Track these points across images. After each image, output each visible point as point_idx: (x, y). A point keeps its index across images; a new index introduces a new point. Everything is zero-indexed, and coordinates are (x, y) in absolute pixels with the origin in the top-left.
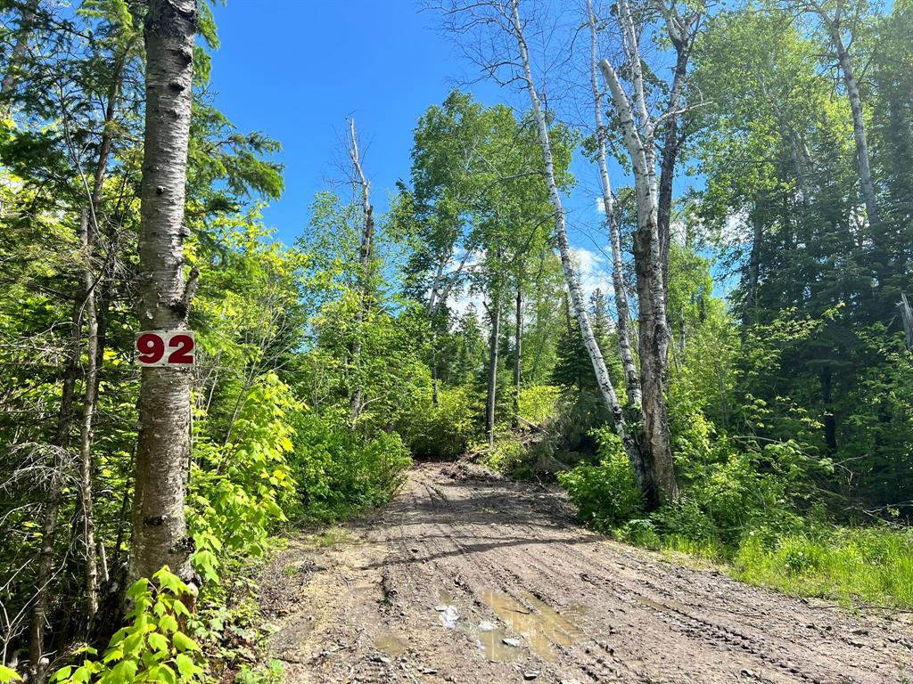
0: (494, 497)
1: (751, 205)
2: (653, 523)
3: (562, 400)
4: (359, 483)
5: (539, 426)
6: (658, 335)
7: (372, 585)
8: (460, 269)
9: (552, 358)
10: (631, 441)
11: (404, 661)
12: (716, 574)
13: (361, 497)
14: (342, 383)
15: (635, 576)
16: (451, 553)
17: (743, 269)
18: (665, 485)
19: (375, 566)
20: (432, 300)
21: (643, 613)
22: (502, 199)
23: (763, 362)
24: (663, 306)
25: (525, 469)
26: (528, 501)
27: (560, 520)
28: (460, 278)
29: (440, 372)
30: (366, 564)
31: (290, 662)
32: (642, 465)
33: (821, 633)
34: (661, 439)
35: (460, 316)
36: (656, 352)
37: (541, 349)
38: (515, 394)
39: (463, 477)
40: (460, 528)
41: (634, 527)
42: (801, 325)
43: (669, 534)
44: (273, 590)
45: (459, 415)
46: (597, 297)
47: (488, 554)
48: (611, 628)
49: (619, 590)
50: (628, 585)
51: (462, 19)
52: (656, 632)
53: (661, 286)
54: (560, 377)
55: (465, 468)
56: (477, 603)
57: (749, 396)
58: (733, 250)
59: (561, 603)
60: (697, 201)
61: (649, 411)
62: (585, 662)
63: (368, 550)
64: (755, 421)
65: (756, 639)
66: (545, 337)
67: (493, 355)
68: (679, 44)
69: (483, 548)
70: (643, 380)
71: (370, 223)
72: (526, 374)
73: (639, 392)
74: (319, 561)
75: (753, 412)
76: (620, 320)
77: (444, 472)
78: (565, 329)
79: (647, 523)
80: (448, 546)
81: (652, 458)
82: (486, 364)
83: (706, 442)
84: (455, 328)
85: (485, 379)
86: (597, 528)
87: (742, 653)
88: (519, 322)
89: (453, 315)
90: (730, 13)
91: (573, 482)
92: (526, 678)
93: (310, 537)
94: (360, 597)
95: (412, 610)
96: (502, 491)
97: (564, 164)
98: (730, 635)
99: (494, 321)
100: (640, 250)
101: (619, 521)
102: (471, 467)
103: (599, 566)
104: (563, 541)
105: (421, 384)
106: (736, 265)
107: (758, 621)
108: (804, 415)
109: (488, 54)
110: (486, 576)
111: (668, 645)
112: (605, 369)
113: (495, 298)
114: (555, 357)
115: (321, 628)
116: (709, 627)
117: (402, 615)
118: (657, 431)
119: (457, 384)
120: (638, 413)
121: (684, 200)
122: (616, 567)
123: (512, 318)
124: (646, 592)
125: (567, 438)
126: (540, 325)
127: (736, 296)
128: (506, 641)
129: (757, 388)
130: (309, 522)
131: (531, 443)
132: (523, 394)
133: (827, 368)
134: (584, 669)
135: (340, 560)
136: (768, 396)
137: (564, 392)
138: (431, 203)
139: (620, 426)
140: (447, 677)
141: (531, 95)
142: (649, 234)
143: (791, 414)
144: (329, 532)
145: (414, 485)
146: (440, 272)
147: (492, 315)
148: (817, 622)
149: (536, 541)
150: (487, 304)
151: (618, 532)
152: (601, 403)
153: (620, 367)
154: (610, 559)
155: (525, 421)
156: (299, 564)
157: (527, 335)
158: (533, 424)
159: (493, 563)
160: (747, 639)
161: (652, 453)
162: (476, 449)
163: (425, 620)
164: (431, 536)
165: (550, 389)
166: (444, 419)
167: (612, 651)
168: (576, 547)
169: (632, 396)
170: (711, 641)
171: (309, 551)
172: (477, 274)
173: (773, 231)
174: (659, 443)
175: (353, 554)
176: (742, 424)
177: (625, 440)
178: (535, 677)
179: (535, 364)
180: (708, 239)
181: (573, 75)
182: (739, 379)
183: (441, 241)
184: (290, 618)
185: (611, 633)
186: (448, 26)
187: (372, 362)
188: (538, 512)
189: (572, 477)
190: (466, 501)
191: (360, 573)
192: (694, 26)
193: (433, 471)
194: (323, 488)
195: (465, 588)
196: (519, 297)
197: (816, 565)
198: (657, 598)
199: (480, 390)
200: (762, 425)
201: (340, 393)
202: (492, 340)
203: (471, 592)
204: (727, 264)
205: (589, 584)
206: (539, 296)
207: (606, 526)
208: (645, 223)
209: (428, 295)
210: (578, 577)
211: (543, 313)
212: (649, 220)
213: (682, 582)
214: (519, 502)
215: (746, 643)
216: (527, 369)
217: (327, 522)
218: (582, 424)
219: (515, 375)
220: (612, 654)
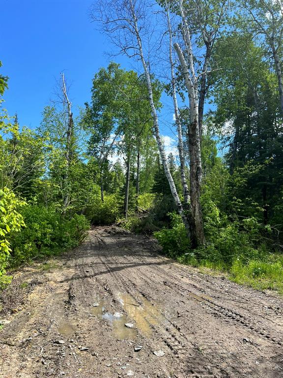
0: (126, 242)
1: (234, 118)
2: (195, 254)
3: (156, 199)
4: (65, 238)
5: (146, 210)
6: (198, 172)
7: (64, 291)
8: (113, 143)
9: (152, 182)
10: (186, 218)
11: (71, 342)
12: (223, 279)
13: (66, 244)
14: (60, 192)
15: (188, 281)
16: (104, 272)
17: (231, 145)
18: (200, 237)
19: (67, 280)
20: (101, 156)
21: (192, 302)
22: (131, 112)
23: (240, 183)
24: (200, 158)
25: (140, 229)
26: (141, 244)
27: (155, 253)
28: (113, 146)
29: (105, 188)
30: (63, 279)
31: (9, 345)
32: (190, 228)
33: (275, 312)
34: (198, 217)
35: (114, 163)
36: (197, 179)
37: (148, 177)
38: (137, 197)
39: (114, 233)
40: (110, 258)
41: (187, 256)
42: (255, 167)
43: (202, 259)
44: (12, 297)
45: (113, 206)
46: (171, 156)
47: (121, 273)
48: (178, 314)
49: (181, 290)
50: (185, 287)
51: (112, 26)
52: (199, 314)
53: (200, 150)
54: (155, 189)
55: (115, 229)
56: (114, 301)
57: (235, 198)
58: (227, 137)
59: (155, 298)
60: (213, 116)
61: (194, 205)
62: (165, 337)
63: (65, 271)
64: (237, 208)
65: (247, 317)
66: (150, 173)
67: (127, 181)
68: (207, 44)
69: (119, 269)
70: (191, 192)
71: (71, 121)
72: (141, 188)
73: (189, 197)
74: (40, 278)
75: (236, 205)
76: (181, 165)
77: (106, 231)
78: (158, 169)
79: (192, 254)
80: (103, 269)
81: (195, 226)
82: (124, 184)
83: (218, 219)
84: (111, 169)
85: (124, 191)
86: (171, 257)
87: (241, 326)
88: (138, 166)
89: (110, 163)
90: (228, 33)
91: (161, 236)
92: (135, 351)
93: (39, 265)
94: (57, 299)
95: (81, 307)
96: (130, 239)
97: (158, 98)
98: (234, 315)
99: (128, 166)
100: (191, 133)
101: (180, 253)
102: (117, 228)
103: (171, 277)
104: (155, 263)
105: (96, 192)
106: (228, 143)
107: (245, 305)
108: (257, 206)
109: (123, 42)
110: (120, 284)
111: (206, 323)
112: (174, 186)
113: (128, 156)
114: (153, 181)
115: (32, 321)
116: (223, 310)
117: (76, 310)
118: (197, 214)
119: (112, 193)
120: (189, 206)
121: (207, 115)
122: (179, 277)
123: (136, 165)
124: (193, 290)
125: (158, 215)
126: (147, 168)
127: (227, 156)
128: (126, 325)
129: (237, 195)
130: (40, 257)
131: (143, 218)
132: (140, 197)
133: (265, 186)
134: (165, 342)
135: (50, 278)
136: (242, 197)
137: (157, 196)
138: (100, 113)
139: (181, 212)
140: (93, 353)
141: (143, 62)
142: (195, 126)
143: (252, 205)
144: (49, 262)
145: (92, 237)
146: (104, 144)
147: (127, 163)
148: (272, 304)
149: (144, 264)
150: (125, 158)
151: (180, 259)
152: (172, 201)
153: (180, 185)
154: (176, 272)
155: (141, 208)
156: (29, 281)
157: (142, 172)
158: (144, 209)
159: (124, 278)
160: (242, 317)
161: (194, 223)
162: (120, 221)
163: (87, 313)
164: (96, 263)
165: (151, 194)
166: (106, 208)
167: (179, 329)
168: (161, 267)
169: (186, 198)
170: (226, 320)
171: (36, 273)
172: (120, 146)
173: (243, 128)
174: (197, 219)
175: (58, 274)
176: (231, 209)
177: (183, 217)
178: (140, 350)
179: (145, 184)
180: (216, 132)
181: (161, 55)
182: (230, 191)
183: (105, 130)
184: (17, 314)
185: (179, 316)
186: (105, 28)
187: (73, 183)
188: (145, 249)
189: (160, 234)
190: (114, 244)
191: (59, 285)
192: (214, 35)
193: (101, 230)
194: (48, 240)
195: (109, 291)
196: (139, 155)
197: (265, 272)
198: (198, 293)
199: (122, 196)
200: (239, 210)
201: (59, 197)
202: (127, 174)
203: (112, 294)
204: (224, 142)
205: (167, 287)
206: (147, 155)
207: (174, 256)
208: (193, 121)
209: (99, 154)
210: (162, 283)
211: (149, 162)
212: (195, 119)
213: (209, 284)
214: (137, 244)
215: (242, 319)
216: (142, 186)
217: (49, 257)
218: (165, 209)
219: (137, 189)
220: (179, 331)
